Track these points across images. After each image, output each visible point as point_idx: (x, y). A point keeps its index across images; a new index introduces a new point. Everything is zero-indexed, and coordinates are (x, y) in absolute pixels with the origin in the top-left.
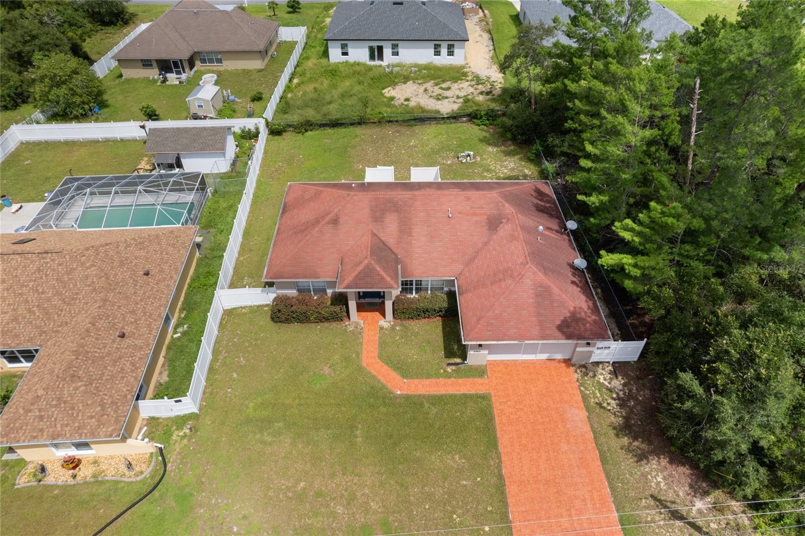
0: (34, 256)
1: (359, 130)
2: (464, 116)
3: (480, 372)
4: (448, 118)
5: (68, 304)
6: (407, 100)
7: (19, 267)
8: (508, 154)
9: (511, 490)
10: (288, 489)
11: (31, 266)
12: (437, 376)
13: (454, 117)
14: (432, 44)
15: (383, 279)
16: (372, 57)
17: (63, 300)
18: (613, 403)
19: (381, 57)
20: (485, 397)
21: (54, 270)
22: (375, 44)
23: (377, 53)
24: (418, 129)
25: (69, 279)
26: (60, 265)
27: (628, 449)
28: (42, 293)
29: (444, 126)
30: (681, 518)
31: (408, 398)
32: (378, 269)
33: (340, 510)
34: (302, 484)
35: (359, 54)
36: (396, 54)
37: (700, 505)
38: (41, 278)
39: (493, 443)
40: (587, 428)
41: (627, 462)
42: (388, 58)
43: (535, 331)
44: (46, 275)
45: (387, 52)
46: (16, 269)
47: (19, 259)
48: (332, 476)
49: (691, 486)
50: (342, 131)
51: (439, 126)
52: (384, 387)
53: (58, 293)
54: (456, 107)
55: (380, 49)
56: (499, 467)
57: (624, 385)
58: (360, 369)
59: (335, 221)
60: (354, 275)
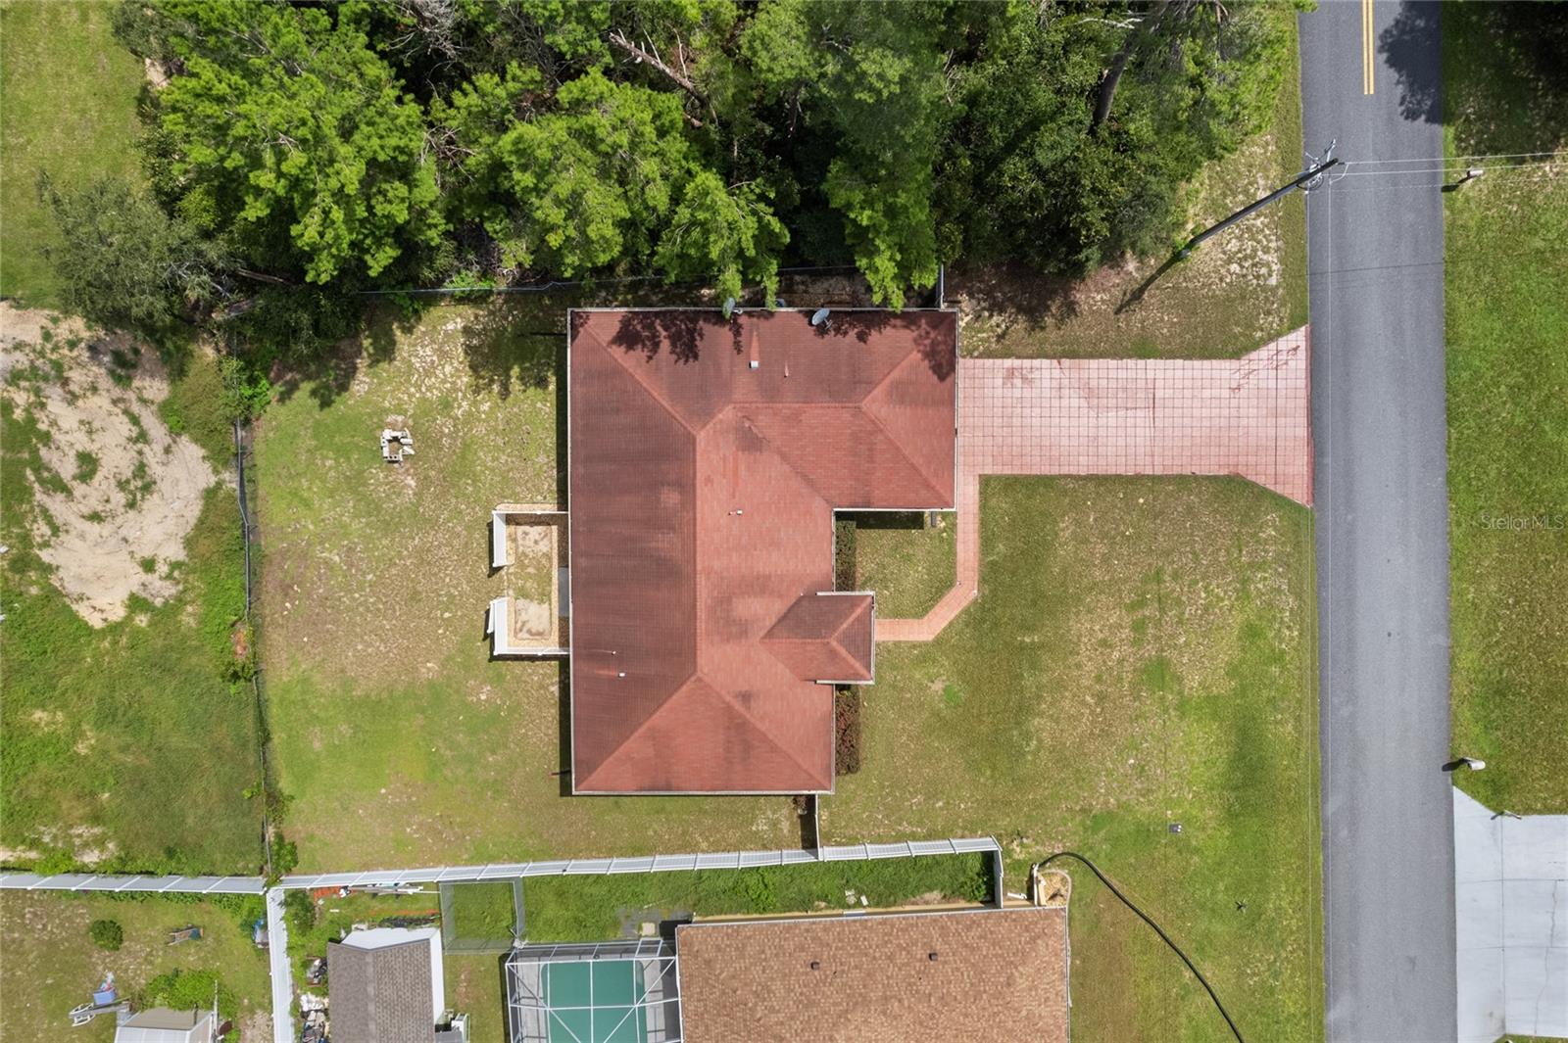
6: (145, 564)
9: (1102, 468)
10: (1092, 713)
12: (952, 542)
15: (857, 619)
20: (985, 481)
31: (983, 581)
32: (845, 626)
34: (1088, 698)
39: (1048, 481)
43: (945, 412)
48: (1079, 666)
49: (1111, 267)
52: (966, 611)
56: (1076, 478)
58: (938, 642)
59: (746, 697)
60: (852, 661)
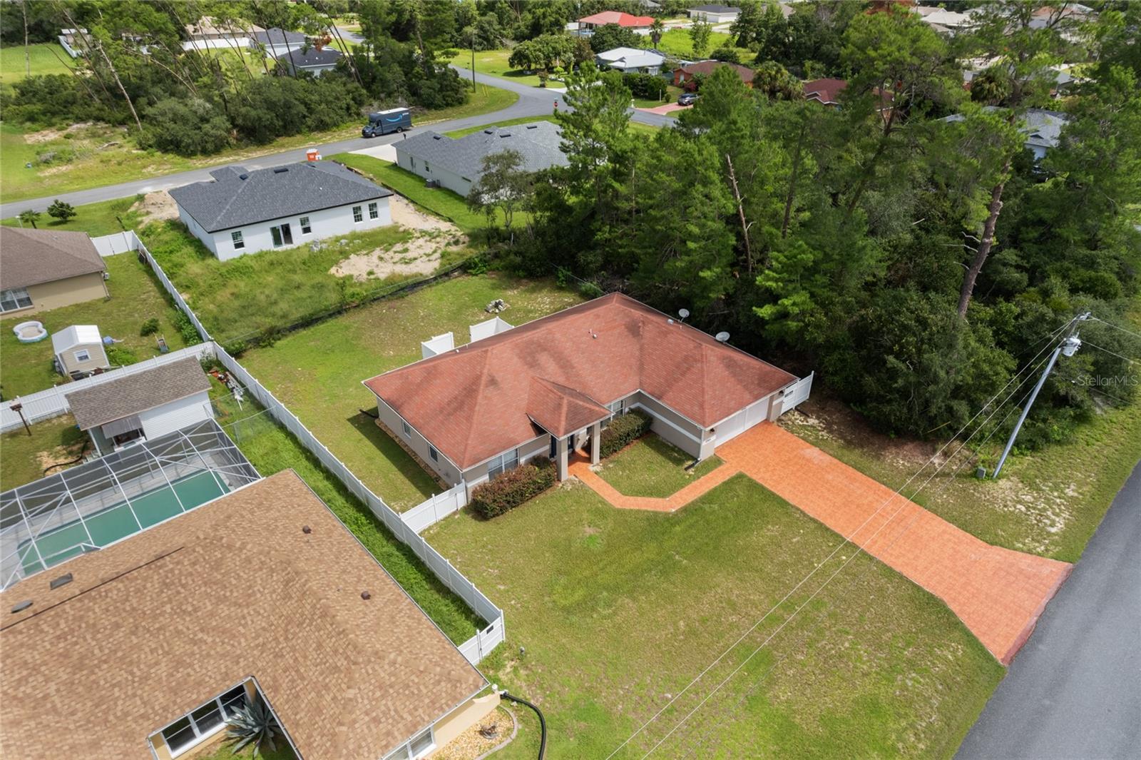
0: (142, 570)
1: (343, 320)
2: (454, 270)
3: (716, 462)
4: (435, 279)
5: (248, 606)
6: (371, 273)
7: (128, 596)
9: (829, 524)
10: (675, 635)
11: (149, 585)
12: (687, 482)
13: (444, 275)
14: (350, 209)
15: (591, 410)
16: (277, 241)
17: (236, 604)
18: (824, 433)
19: (288, 237)
20: (740, 476)
21: (191, 574)
22: (278, 224)
23: (282, 235)
24: (412, 298)
25: (224, 575)
26: (194, 564)
27: (865, 456)
28: (195, 610)
29: (440, 287)
30: (937, 475)
31: (685, 510)
32: (581, 403)
33: (734, 618)
34: (682, 623)
35: (259, 240)
36: (307, 230)
37: (936, 460)
38: (178, 593)
39: (783, 503)
40: (828, 458)
41: (872, 463)
42: (299, 238)
43: (747, 396)
44: (183, 586)
45: (296, 230)
46: (127, 600)
47: (120, 585)
48: (697, 600)
49: (922, 454)
50: (321, 327)
51: (434, 288)
52: (656, 513)
53: (221, 600)
54: (436, 264)
55: (286, 229)
56: (805, 515)
57: (818, 418)
59: (493, 382)
60: (563, 418)
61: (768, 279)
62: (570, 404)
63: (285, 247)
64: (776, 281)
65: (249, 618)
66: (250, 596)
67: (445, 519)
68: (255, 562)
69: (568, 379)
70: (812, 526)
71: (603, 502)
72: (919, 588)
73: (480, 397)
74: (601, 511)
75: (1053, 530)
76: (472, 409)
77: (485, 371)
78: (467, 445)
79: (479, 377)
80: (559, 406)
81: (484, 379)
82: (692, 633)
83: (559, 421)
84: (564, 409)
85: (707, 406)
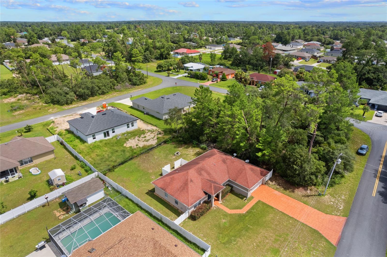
0: (117, 245)
1: (132, 161)
2: (162, 143)
3: (252, 197)
4: (157, 146)
5: (146, 252)
6: (137, 145)
7: (115, 252)
8: (187, 148)
9: (285, 212)
11: (120, 249)
12: (246, 204)
13: (159, 145)
14: (126, 124)
15: (219, 187)
16: (105, 136)
17: (143, 252)
18: (278, 186)
19: (108, 135)
20: (259, 201)
21: (129, 245)
22: (106, 131)
23: (106, 134)
24: (151, 152)
25: (138, 244)
26: (130, 242)
27: (290, 192)
28: (133, 255)
29: (159, 148)
30: (309, 196)
31: (247, 212)
32: (216, 185)
33: (267, 241)
34: (254, 244)
35: (100, 137)
36: (113, 132)
37: (309, 191)
38: (128, 250)
39: (272, 208)
40: (281, 193)
41: (292, 194)
42: (111, 135)
43: (258, 179)
44: (128, 248)
45: (111, 132)
46: (115, 254)
47: (113, 250)
48: (257, 237)
50: (127, 164)
51: (157, 149)
52: (240, 214)
53: (139, 251)
54: (156, 141)
55: (108, 132)
56: (279, 211)
57: (275, 182)
58: (230, 215)
61: (259, 146)
62: (214, 185)
63: (107, 138)
64: (262, 146)
65: (147, 255)
66: (146, 249)
67: (183, 221)
68: (145, 239)
69: (210, 178)
70: (281, 213)
71: (225, 212)
72: (311, 228)
73: (189, 186)
74: (226, 215)
75: (341, 209)
76: (187, 189)
77: (189, 178)
78: (188, 200)
79: (187, 180)
80: (211, 186)
81: (189, 180)
82: (258, 246)
83: (212, 191)
84: (213, 187)
85: (249, 183)
